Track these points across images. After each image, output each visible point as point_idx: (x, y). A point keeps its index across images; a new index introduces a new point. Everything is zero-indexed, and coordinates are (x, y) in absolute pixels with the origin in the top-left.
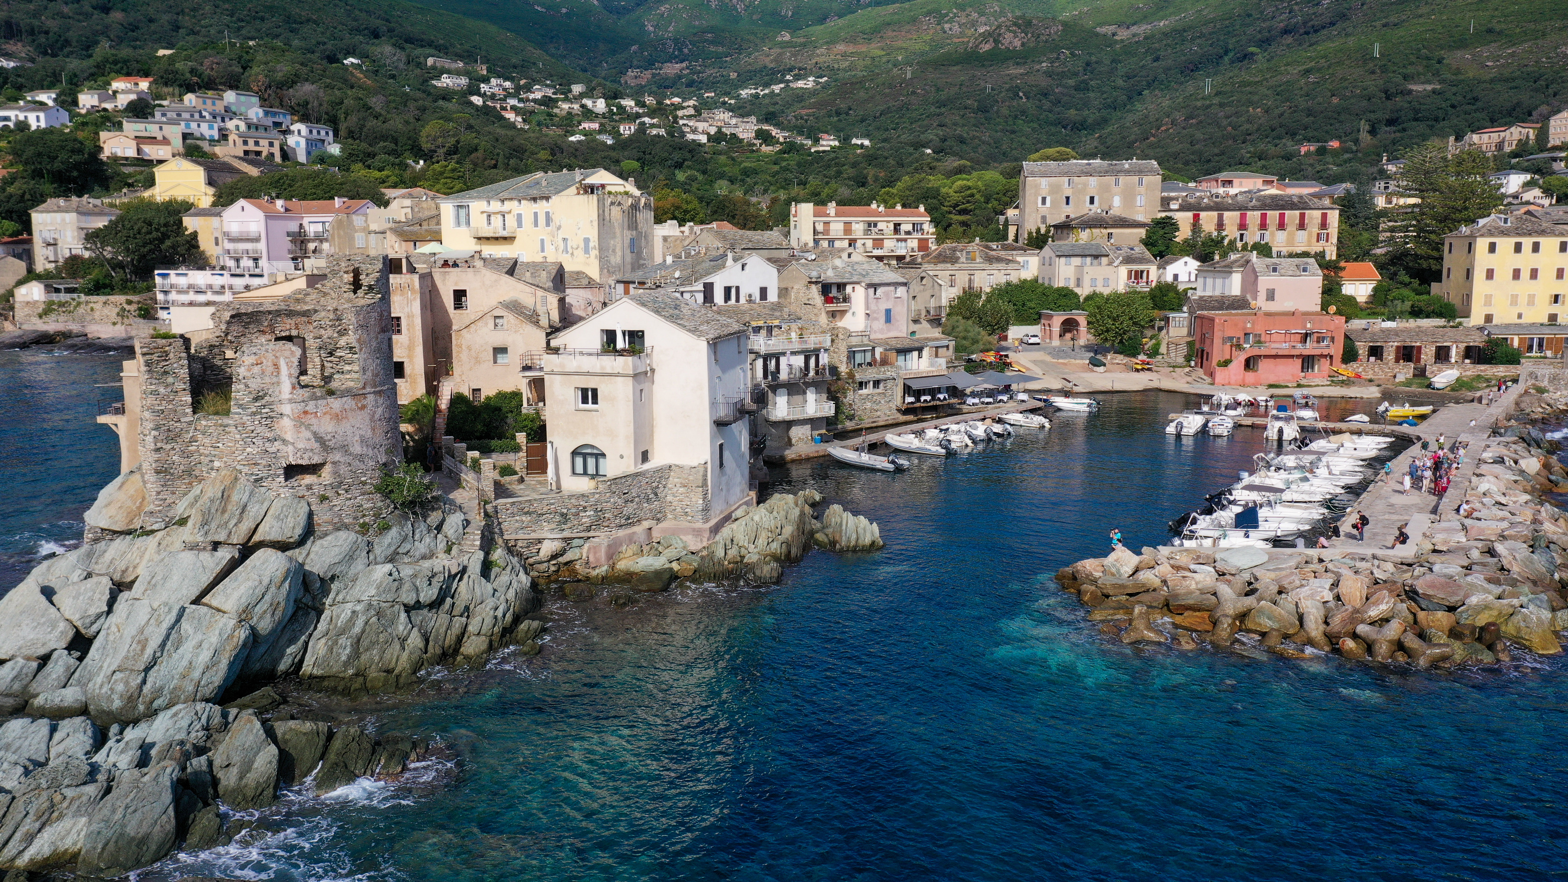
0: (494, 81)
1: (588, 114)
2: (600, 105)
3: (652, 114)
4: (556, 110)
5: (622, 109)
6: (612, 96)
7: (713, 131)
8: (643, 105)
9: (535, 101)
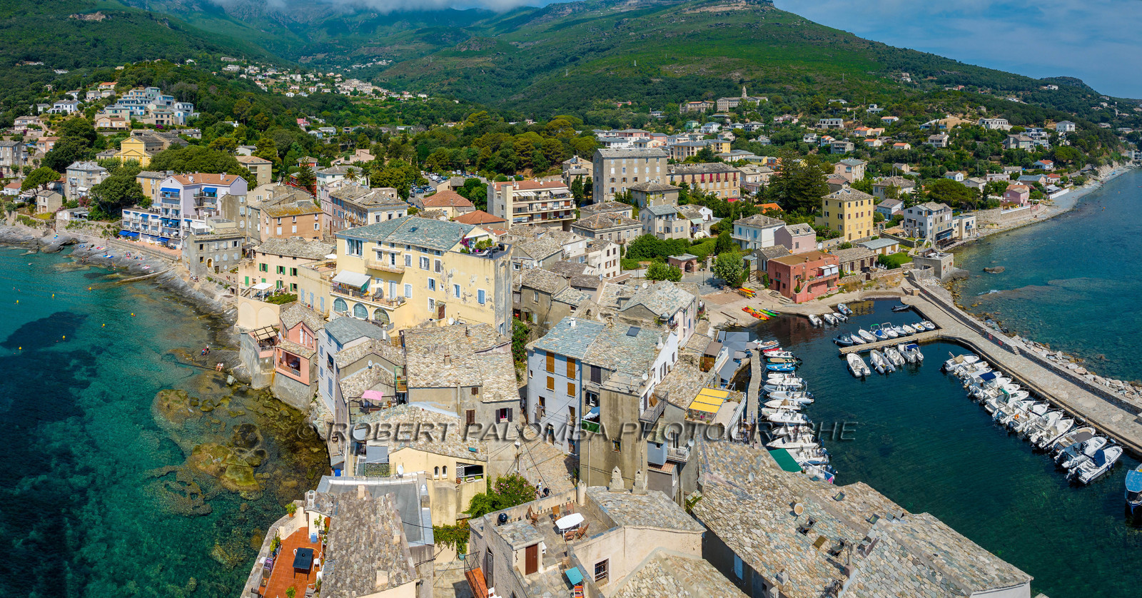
0: (250, 67)
1: (293, 82)
2: (299, 78)
3: (322, 81)
4: (279, 81)
5: (308, 79)
6: (303, 73)
7: (352, 89)
8: (318, 77)
9: (269, 76)
